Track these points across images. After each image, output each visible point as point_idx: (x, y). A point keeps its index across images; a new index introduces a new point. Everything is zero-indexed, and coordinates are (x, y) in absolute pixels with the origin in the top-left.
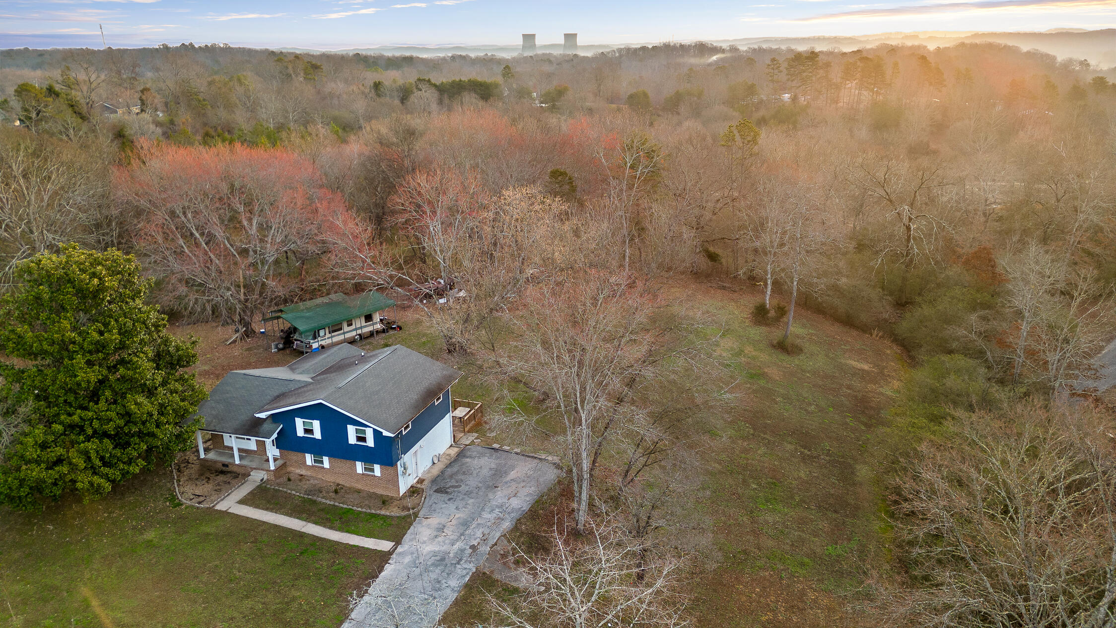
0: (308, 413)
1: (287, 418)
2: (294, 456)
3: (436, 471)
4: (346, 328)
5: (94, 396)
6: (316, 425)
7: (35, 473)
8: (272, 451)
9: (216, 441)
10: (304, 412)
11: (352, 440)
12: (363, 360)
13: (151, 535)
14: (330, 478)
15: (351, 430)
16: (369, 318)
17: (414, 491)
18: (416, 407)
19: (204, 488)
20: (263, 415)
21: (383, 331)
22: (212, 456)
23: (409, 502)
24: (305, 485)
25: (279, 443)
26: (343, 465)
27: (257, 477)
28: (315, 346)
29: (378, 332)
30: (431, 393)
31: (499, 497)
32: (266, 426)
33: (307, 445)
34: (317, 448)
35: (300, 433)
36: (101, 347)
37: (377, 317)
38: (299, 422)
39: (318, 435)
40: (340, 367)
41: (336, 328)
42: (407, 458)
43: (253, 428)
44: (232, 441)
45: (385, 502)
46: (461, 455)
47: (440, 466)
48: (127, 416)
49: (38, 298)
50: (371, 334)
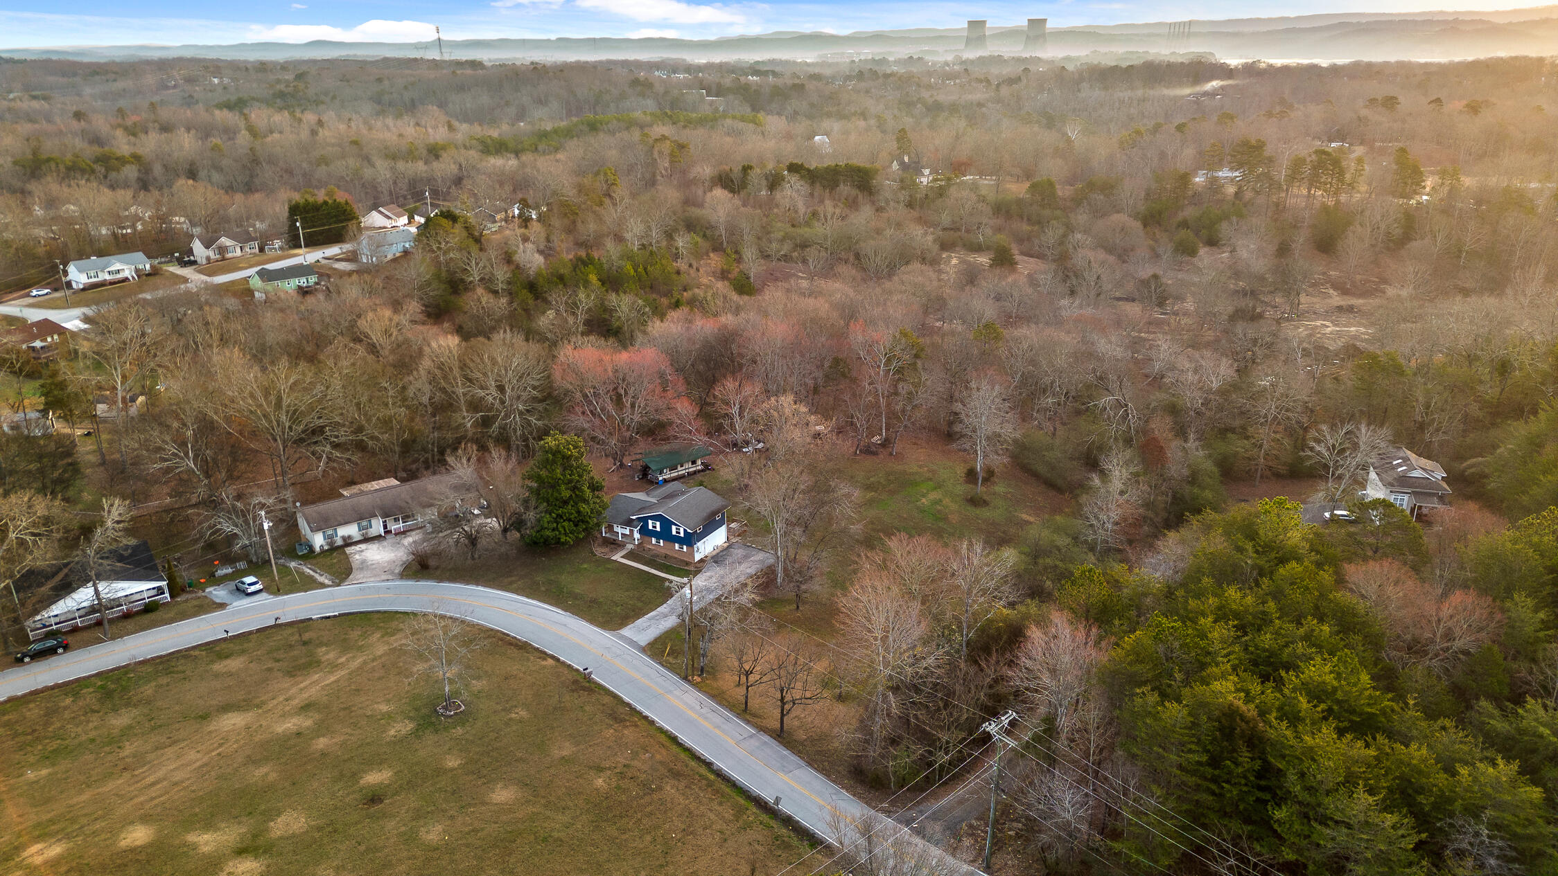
0: (654, 518)
1: (645, 520)
2: (647, 538)
3: (714, 553)
4: (679, 468)
5: (566, 502)
6: (658, 524)
7: (548, 533)
8: (637, 535)
9: (610, 528)
10: (652, 518)
11: (674, 533)
12: (683, 493)
13: (585, 566)
14: (663, 551)
15: (674, 528)
16: (694, 462)
17: (702, 561)
18: (705, 520)
19: (606, 550)
20: (634, 517)
21: (702, 471)
22: (608, 535)
23: (698, 565)
24: (652, 553)
25: (640, 532)
26: (669, 544)
27: (630, 547)
28: (660, 479)
29: (699, 471)
30: (714, 513)
31: (742, 567)
32: (635, 523)
33: (653, 533)
34: (658, 536)
35: (650, 527)
36: (570, 481)
37: (699, 462)
38: (650, 522)
39: (658, 529)
40: (671, 496)
41: (673, 468)
42: (699, 544)
43: (629, 523)
44: (619, 529)
45: (687, 564)
46: (728, 547)
47: (717, 551)
48: (579, 512)
49: (547, 459)
50: (695, 472)
